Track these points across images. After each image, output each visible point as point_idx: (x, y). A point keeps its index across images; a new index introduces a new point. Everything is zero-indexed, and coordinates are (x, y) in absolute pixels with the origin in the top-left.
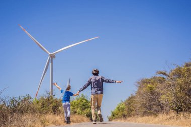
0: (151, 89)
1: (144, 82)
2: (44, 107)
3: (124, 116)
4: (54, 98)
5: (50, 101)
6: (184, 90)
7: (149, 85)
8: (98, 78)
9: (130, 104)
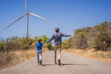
0: (82, 35)
1: (78, 31)
2: (24, 43)
3: (67, 48)
4: (30, 38)
5: (28, 40)
6: (101, 38)
7: (81, 33)
8: (59, 34)
9: (70, 42)
